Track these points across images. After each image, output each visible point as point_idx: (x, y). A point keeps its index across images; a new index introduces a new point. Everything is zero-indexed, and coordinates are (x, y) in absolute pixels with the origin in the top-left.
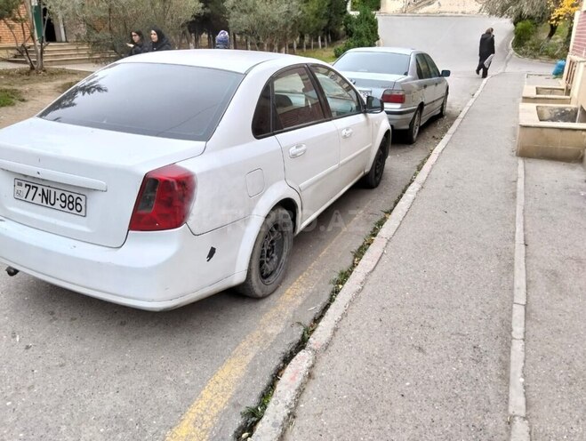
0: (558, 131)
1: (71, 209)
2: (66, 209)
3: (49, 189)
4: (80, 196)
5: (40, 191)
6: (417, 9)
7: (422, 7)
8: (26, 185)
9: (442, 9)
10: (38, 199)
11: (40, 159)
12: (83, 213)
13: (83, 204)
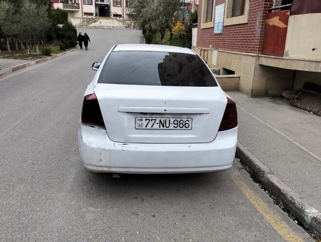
0: (228, 79)
1: (182, 127)
2: (178, 128)
3: (165, 119)
4: (188, 119)
5: (158, 121)
6: (89, 24)
7: (91, 23)
8: (146, 120)
9: (102, 25)
10: (156, 126)
11: (166, 102)
12: (190, 128)
13: (190, 123)
